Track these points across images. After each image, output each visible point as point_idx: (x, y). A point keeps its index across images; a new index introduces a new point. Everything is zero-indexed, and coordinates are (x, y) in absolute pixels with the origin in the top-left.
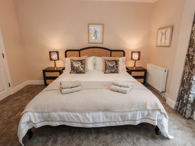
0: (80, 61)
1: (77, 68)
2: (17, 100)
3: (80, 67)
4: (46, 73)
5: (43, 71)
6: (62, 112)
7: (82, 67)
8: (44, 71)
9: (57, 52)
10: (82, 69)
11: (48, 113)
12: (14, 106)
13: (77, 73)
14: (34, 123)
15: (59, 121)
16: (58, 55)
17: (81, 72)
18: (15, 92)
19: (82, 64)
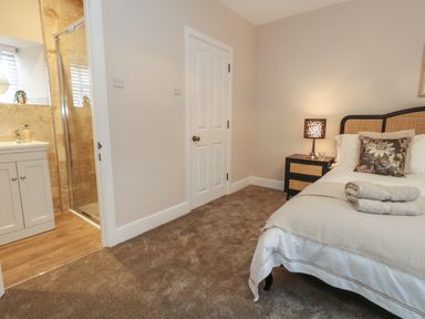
0: (390, 141)
1: (379, 159)
2: (236, 206)
3: (391, 158)
4: (292, 165)
5: (287, 159)
6: (363, 255)
7: (396, 159)
8: (289, 161)
9: (324, 121)
10: (395, 165)
11: (320, 246)
12: (233, 214)
13: (378, 173)
14: (286, 258)
15: (347, 278)
16: (324, 128)
17: (389, 173)
18: (234, 191)
19: (397, 151)
